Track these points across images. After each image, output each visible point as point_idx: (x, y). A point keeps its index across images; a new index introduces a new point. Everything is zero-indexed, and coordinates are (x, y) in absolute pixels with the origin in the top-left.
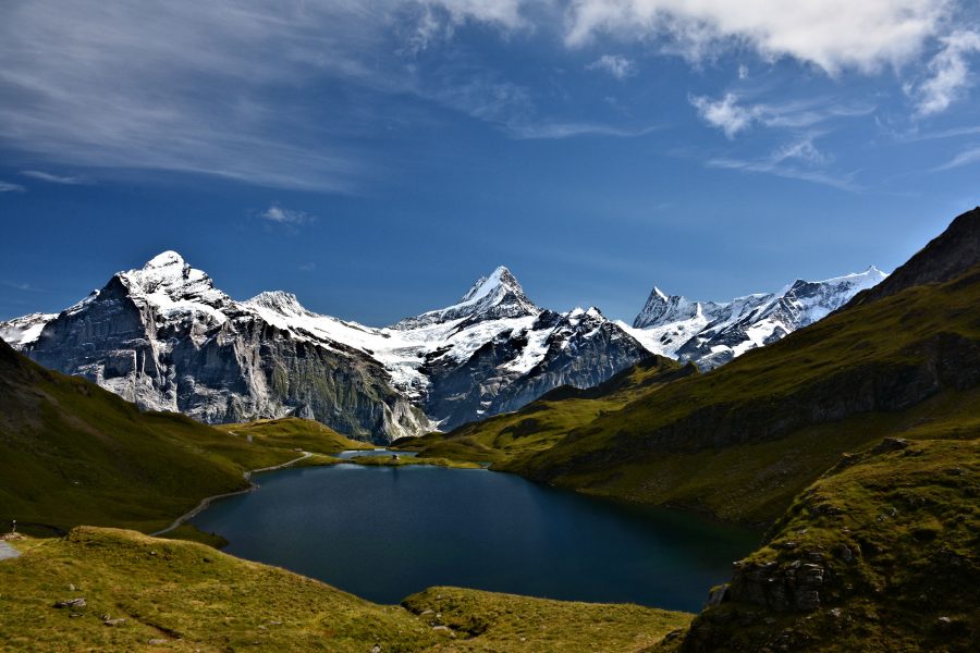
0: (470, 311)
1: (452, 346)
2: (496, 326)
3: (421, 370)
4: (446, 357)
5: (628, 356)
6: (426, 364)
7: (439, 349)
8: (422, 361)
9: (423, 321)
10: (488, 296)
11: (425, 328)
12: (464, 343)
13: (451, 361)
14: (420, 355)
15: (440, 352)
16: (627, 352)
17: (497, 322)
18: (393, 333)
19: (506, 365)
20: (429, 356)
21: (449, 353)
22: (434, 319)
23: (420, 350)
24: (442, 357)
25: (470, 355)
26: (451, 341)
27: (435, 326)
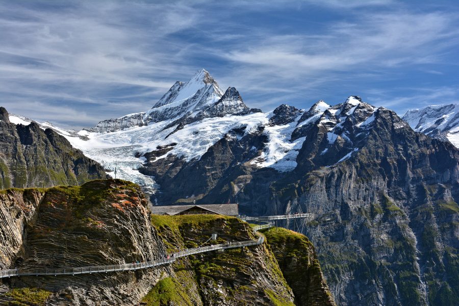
0: (176, 113)
1: (175, 144)
2: (221, 123)
3: (141, 170)
4: (170, 155)
5: (419, 146)
6: (148, 164)
7: (159, 147)
8: (141, 161)
9: (124, 123)
10: (195, 98)
11: (127, 130)
12: (189, 141)
13: (178, 160)
14: (137, 155)
15: (160, 151)
16: (417, 141)
17: (221, 119)
18: (91, 135)
19: (253, 162)
20: (148, 156)
21: (173, 152)
22: (135, 121)
23: (136, 149)
24: (165, 156)
25: (201, 153)
26: (172, 139)
27: (137, 128)
